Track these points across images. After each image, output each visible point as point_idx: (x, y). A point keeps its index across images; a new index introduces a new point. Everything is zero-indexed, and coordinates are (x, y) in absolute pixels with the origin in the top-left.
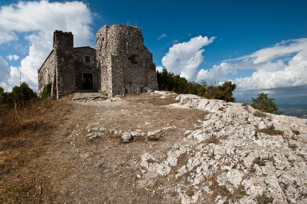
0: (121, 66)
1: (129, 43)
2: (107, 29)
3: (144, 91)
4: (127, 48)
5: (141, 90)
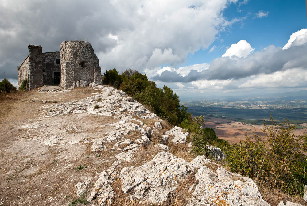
0: (73, 69)
1: (79, 53)
2: (66, 44)
3: (90, 86)
4: (78, 57)
5: (88, 85)
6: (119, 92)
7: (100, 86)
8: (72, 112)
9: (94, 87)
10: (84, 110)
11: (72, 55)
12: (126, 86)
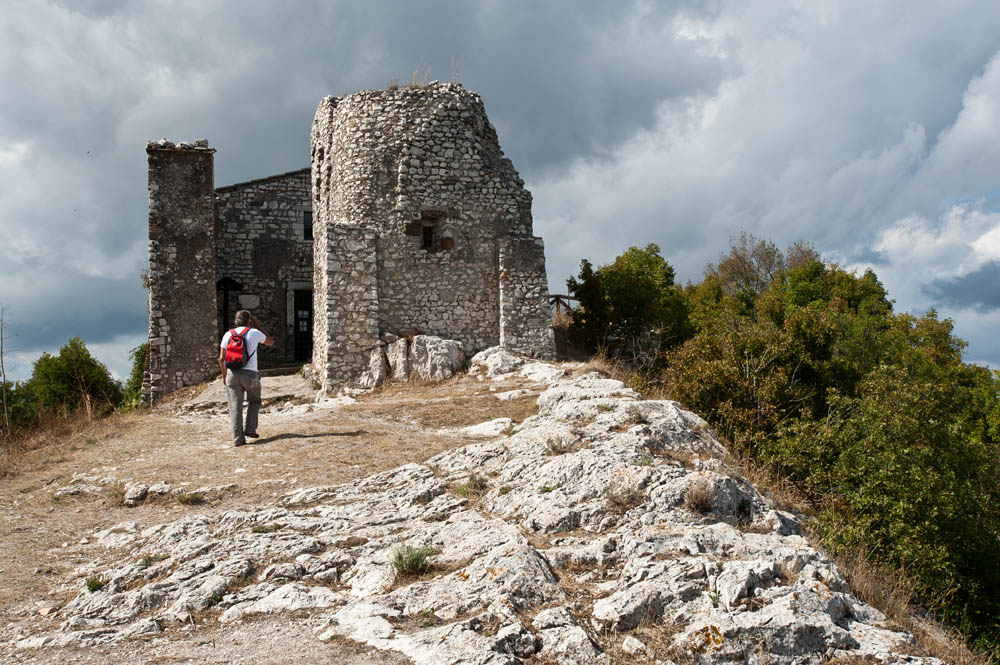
0: (368, 265)
1: (407, 164)
2: (331, 113)
3: (472, 370)
4: (398, 189)
5: (464, 366)
6: (641, 420)
7: (540, 371)
8: (227, 598)
9: (501, 377)
10: (327, 582)
11: (363, 181)
12: (706, 369)
